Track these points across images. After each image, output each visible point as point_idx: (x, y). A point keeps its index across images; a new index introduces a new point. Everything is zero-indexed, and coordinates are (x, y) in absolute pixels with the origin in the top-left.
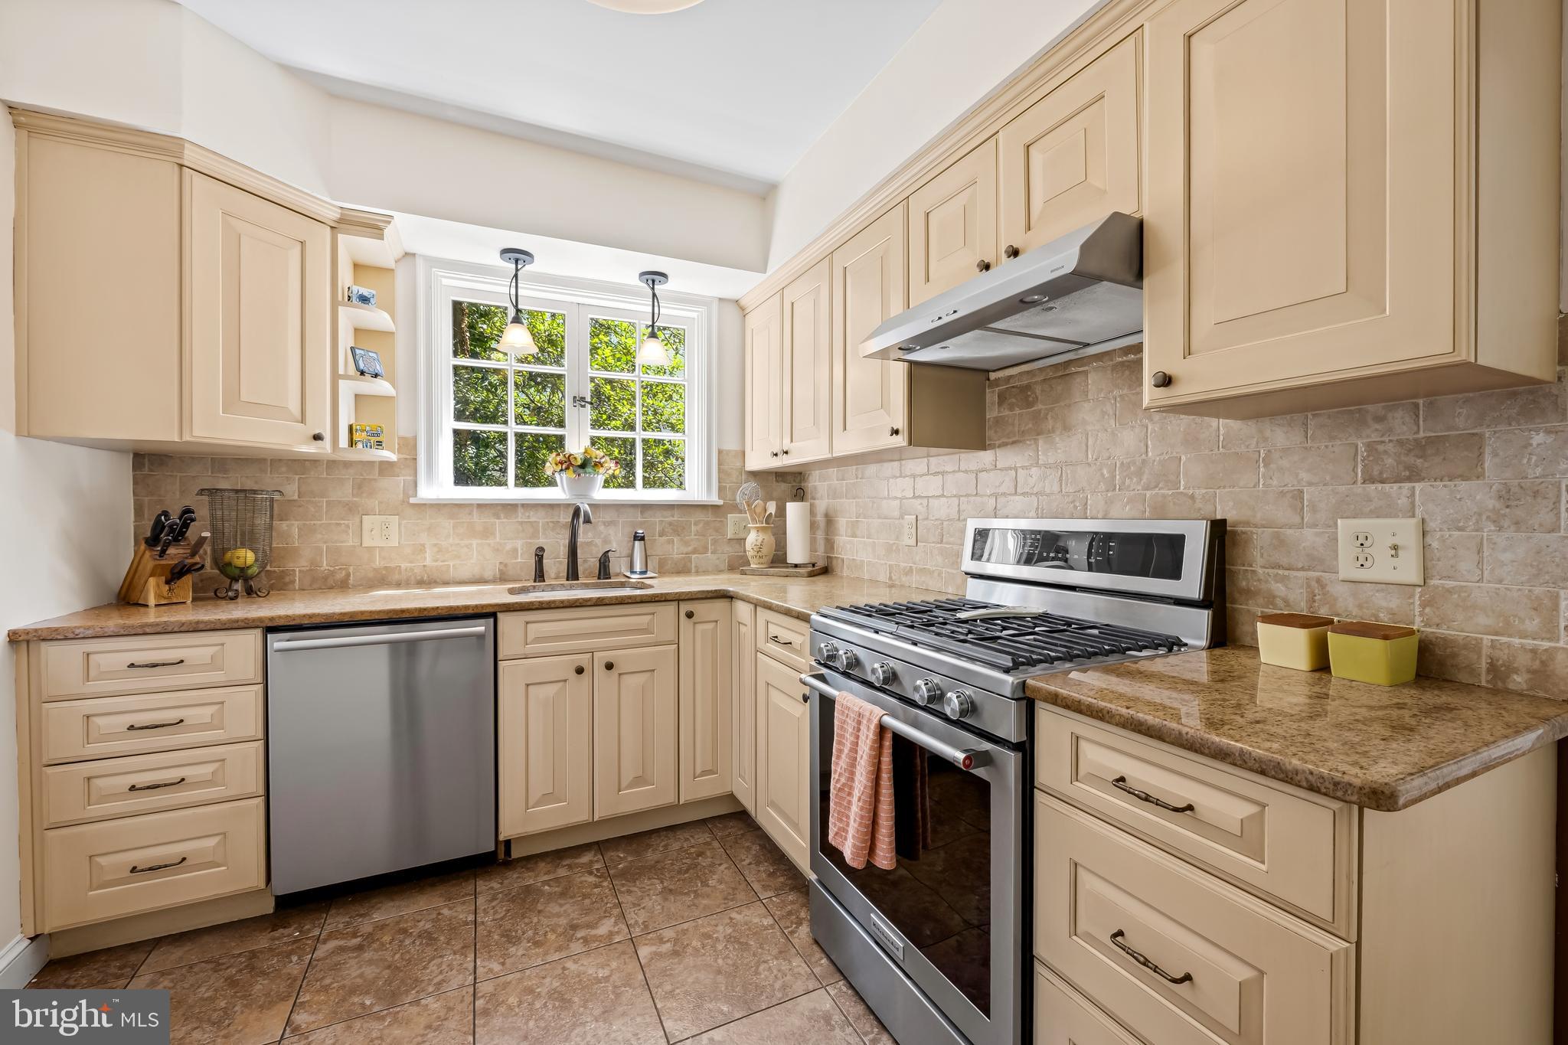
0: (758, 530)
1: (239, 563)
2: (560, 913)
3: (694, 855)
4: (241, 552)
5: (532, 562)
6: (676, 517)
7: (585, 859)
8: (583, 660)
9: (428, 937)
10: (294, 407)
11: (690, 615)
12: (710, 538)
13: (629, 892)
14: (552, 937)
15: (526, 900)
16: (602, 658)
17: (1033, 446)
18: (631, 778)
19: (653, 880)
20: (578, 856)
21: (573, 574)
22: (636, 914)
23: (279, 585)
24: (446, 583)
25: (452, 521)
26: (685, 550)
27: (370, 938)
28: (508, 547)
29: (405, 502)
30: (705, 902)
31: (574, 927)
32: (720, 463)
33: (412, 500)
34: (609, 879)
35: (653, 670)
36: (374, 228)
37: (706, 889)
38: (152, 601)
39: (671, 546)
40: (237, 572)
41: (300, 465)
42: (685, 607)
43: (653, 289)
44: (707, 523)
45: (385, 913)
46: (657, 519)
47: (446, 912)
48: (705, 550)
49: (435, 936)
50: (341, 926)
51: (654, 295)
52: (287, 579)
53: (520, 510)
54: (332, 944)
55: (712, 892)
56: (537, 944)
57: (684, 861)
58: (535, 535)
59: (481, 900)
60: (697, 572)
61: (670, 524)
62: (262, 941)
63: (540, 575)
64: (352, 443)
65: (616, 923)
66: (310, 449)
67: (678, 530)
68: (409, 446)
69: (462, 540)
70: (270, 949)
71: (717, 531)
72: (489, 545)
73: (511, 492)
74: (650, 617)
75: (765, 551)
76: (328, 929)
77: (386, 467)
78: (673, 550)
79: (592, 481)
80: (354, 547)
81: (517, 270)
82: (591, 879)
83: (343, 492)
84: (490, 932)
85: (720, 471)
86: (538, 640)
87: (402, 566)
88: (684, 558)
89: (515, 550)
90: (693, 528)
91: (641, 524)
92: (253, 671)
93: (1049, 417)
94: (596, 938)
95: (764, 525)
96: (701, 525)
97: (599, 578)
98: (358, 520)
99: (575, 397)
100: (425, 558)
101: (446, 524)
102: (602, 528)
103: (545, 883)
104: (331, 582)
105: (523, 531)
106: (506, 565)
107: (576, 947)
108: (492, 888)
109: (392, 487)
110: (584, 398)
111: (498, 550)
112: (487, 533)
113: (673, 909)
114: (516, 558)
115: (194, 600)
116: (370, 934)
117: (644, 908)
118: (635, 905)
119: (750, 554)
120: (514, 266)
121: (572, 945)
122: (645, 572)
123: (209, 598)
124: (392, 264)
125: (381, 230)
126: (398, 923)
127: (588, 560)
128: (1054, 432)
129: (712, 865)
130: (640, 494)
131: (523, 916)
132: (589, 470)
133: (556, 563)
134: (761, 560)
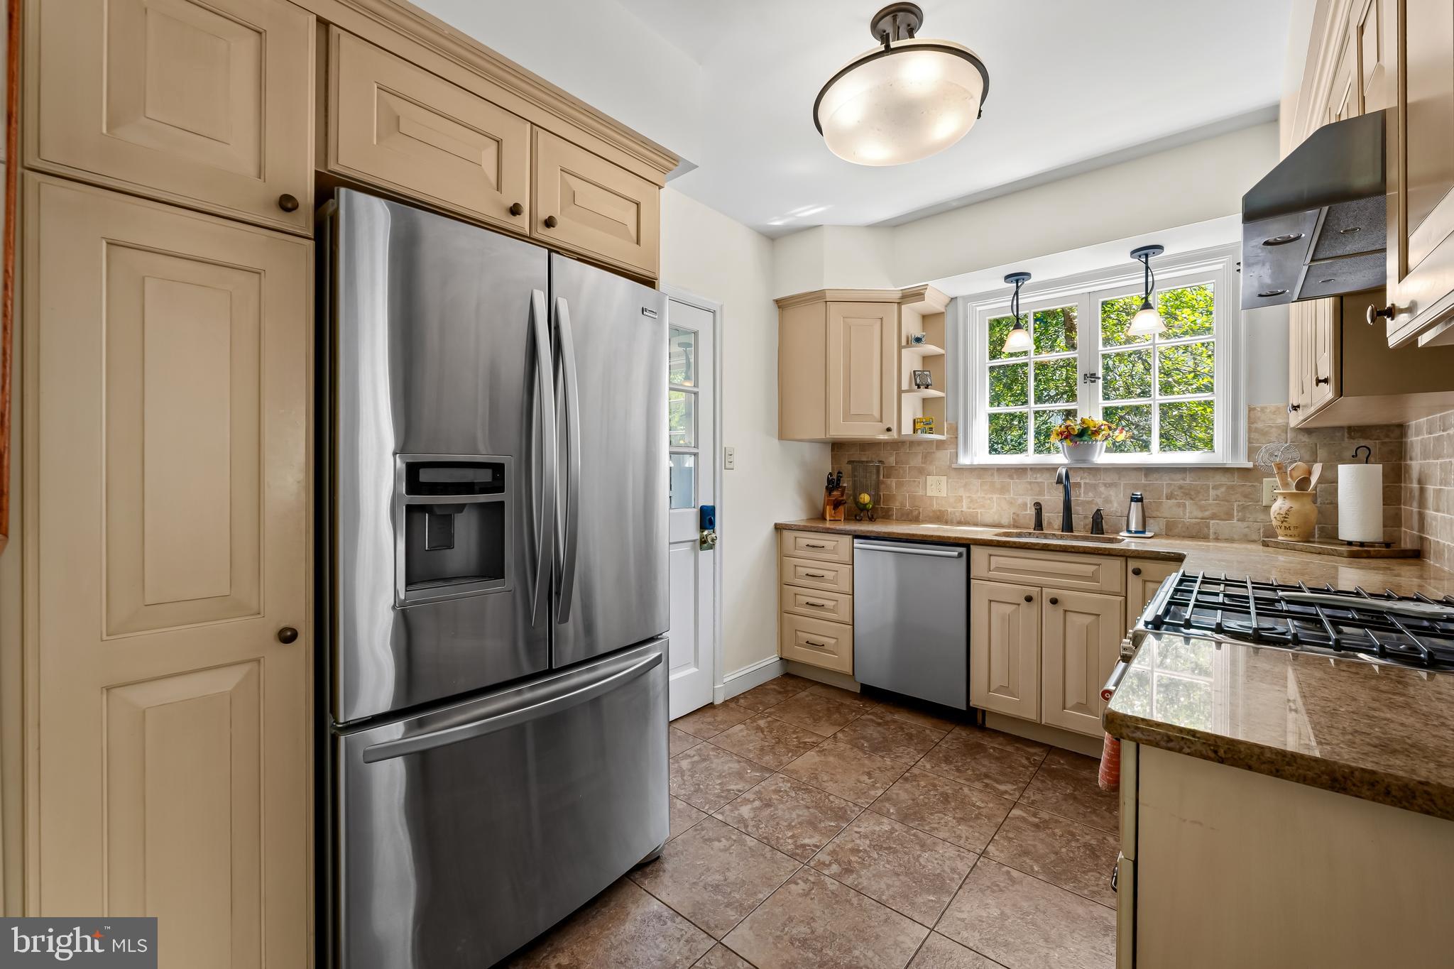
0: (1285, 496)
1: (862, 501)
2: (986, 765)
4: (862, 496)
5: (1031, 512)
6: (1189, 480)
7: (1032, 750)
8: (1034, 591)
9: (910, 737)
10: (876, 414)
11: (1137, 572)
12: (1235, 505)
13: (1043, 782)
14: (970, 772)
15: (974, 750)
16: (1049, 593)
18: (1075, 702)
19: (1068, 786)
20: (1028, 746)
21: (1068, 526)
22: (1033, 794)
23: (886, 516)
24: (976, 525)
25: (980, 481)
26: (1200, 515)
27: (887, 723)
28: (1020, 501)
29: (950, 466)
30: (1095, 818)
31: (987, 776)
32: (1251, 421)
33: (954, 466)
34: (1037, 768)
35: (1099, 615)
36: (917, 295)
37: (1107, 814)
38: (828, 518)
39: (1181, 509)
40: (862, 506)
41: (897, 445)
42: (1133, 564)
43: (1146, 263)
44: (1232, 487)
45: (900, 717)
46: (1164, 482)
47: (928, 732)
48: (1229, 516)
49: (913, 738)
50: (879, 712)
51: (1147, 268)
52: (890, 513)
53: (1029, 472)
54: (870, 717)
56: (958, 770)
58: (1041, 493)
59: (950, 736)
60: (1217, 539)
61: (1181, 487)
62: (848, 701)
63: (1039, 525)
64: (915, 431)
65: (1015, 790)
66: (884, 437)
67: (1188, 493)
68: (954, 430)
69: (986, 494)
70: (848, 706)
71: (1246, 496)
72: (1005, 499)
73: (1030, 457)
74: (1096, 567)
75: (1292, 521)
76: (874, 710)
77: (940, 444)
78: (1185, 514)
79: (1090, 449)
80: (922, 496)
81: (1017, 287)
82: (1025, 762)
83: (916, 461)
84: (940, 751)
85: (1250, 430)
86: (998, 569)
87: (949, 510)
88: (1198, 523)
89: (1026, 504)
90: (1212, 493)
91: (1145, 487)
92: (847, 558)
94: (994, 789)
95: (1295, 491)
96: (1223, 489)
97: (1092, 533)
98: (924, 479)
99: (1086, 375)
100: (962, 507)
101: (975, 482)
102: (1102, 489)
103: (994, 748)
104: (910, 517)
105: (1032, 489)
106: (1018, 515)
107: (978, 785)
108: (960, 734)
109: (943, 456)
110: (1095, 374)
111: (1011, 503)
112: (1004, 489)
113: (1064, 807)
114: (1026, 510)
115: (844, 519)
116: (888, 721)
117: (1043, 794)
118: (1038, 789)
119: (1275, 523)
120: (1015, 284)
121: (977, 783)
122: (1144, 532)
123: (853, 520)
124: (943, 310)
125: (924, 294)
126: (903, 724)
127: (1082, 519)
130: (1156, 456)
131: (964, 755)
132: (1085, 438)
133: (1053, 516)
134: (1288, 532)
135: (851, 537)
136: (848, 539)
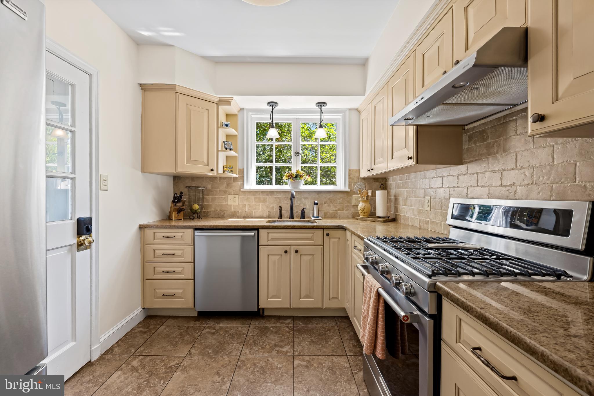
0: (363, 202)
1: (194, 208)
2: (273, 339)
3: (326, 330)
4: (195, 205)
5: (277, 211)
6: (331, 196)
7: (287, 321)
8: (287, 248)
9: (232, 335)
10: (205, 161)
11: (328, 235)
12: (345, 205)
13: (298, 338)
14: (268, 347)
15: (264, 331)
16: (294, 248)
17: (486, 161)
18: (305, 295)
19: (308, 336)
20: (285, 320)
21: (292, 216)
22: (298, 347)
23: (206, 216)
24: (252, 218)
25: (254, 197)
26: (335, 209)
27: (217, 331)
28: (271, 206)
29: (240, 190)
30: (324, 350)
31: (276, 346)
32: (349, 175)
33: (242, 190)
34: (293, 331)
35: (313, 255)
36: (228, 102)
37: (326, 344)
38: (174, 219)
39: (329, 207)
40: (194, 211)
41: (212, 179)
42: (326, 232)
43: (321, 109)
44: (344, 199)
45: (224, 324)
46: (324, 197)
47: (240, 328)
48: (343, 209)
49: (234, 336)
50: (211, 325)
51: (321, 111)
52: (209, 214)
53: (275, 193)
54: (207, 330)
55: (329, 346)
56: (262, 348)
57: (322, 331)
58: (280, 202)
59: (251, 327)
60: (340, 218)
61: (329, 199)
62: (191, 324)
63: (280, 216)
64: (224, 171)
65: (290, 349)
66: (210, 174)
67: (332, 201)
68: (241, 172)
69: (257, 203)
70: (193, 327)
71: (348, 202)
72: (265, 205)
73: (274, 187)
74: (312, 234)
75: (365, 210)
76: (208, 325)
77: (235, 179)
78: (330, 209)
79: (299, 183)
80: (226, 204)
81: (273, 109)
82: (287, 329)
83: (223, 187)
84: (250, 339)
85: (349, 178)
86: (272, 239)
87: (239, 211)
88: (334, 212)
89: (274, 207)
90: (338, 200)
91: (317, 199)
92: (190, 242)
93: (495, 146)
94: (282, 352)
95: (366, 200)
96: (341, 199)
97: (301, 219)
98: (227, 196)
99: (295, 152)
100: (246, 209)
101: (252, 198)
102: (303, 200)
103: (272, 327)
104: (220, 216)
105: (276, 200)
106: (270, 212)
107: (274, 353)
108: (255, 324)
109: (237, 185)
110: (298, 152)
111: (268, 207)
112: (264, 201)
113: (311, 349)
114: (274, 210)
115: (184, 219)
116: (218, 330)
117: (301, 346)
118: (299, 343)
119: (360, 211)
120: (272, 108)
121: (273, 352)
122: (318, 217)
123: (188, 219)
124: (237, 113)
125: (230, 102)
126: (226, 328)
127: (297, 212)
128: (497, 153)
129: (332, 336)
130: (319, 187)
131: (261, 337)
132: (298, 178)
133: (286, 212)
134: (364, 214)
135: (192, 230)
136: (191, 231)
